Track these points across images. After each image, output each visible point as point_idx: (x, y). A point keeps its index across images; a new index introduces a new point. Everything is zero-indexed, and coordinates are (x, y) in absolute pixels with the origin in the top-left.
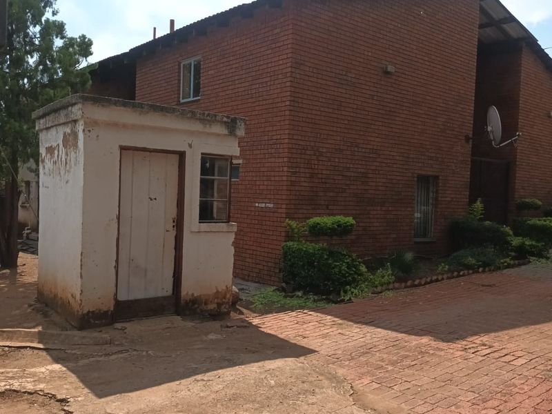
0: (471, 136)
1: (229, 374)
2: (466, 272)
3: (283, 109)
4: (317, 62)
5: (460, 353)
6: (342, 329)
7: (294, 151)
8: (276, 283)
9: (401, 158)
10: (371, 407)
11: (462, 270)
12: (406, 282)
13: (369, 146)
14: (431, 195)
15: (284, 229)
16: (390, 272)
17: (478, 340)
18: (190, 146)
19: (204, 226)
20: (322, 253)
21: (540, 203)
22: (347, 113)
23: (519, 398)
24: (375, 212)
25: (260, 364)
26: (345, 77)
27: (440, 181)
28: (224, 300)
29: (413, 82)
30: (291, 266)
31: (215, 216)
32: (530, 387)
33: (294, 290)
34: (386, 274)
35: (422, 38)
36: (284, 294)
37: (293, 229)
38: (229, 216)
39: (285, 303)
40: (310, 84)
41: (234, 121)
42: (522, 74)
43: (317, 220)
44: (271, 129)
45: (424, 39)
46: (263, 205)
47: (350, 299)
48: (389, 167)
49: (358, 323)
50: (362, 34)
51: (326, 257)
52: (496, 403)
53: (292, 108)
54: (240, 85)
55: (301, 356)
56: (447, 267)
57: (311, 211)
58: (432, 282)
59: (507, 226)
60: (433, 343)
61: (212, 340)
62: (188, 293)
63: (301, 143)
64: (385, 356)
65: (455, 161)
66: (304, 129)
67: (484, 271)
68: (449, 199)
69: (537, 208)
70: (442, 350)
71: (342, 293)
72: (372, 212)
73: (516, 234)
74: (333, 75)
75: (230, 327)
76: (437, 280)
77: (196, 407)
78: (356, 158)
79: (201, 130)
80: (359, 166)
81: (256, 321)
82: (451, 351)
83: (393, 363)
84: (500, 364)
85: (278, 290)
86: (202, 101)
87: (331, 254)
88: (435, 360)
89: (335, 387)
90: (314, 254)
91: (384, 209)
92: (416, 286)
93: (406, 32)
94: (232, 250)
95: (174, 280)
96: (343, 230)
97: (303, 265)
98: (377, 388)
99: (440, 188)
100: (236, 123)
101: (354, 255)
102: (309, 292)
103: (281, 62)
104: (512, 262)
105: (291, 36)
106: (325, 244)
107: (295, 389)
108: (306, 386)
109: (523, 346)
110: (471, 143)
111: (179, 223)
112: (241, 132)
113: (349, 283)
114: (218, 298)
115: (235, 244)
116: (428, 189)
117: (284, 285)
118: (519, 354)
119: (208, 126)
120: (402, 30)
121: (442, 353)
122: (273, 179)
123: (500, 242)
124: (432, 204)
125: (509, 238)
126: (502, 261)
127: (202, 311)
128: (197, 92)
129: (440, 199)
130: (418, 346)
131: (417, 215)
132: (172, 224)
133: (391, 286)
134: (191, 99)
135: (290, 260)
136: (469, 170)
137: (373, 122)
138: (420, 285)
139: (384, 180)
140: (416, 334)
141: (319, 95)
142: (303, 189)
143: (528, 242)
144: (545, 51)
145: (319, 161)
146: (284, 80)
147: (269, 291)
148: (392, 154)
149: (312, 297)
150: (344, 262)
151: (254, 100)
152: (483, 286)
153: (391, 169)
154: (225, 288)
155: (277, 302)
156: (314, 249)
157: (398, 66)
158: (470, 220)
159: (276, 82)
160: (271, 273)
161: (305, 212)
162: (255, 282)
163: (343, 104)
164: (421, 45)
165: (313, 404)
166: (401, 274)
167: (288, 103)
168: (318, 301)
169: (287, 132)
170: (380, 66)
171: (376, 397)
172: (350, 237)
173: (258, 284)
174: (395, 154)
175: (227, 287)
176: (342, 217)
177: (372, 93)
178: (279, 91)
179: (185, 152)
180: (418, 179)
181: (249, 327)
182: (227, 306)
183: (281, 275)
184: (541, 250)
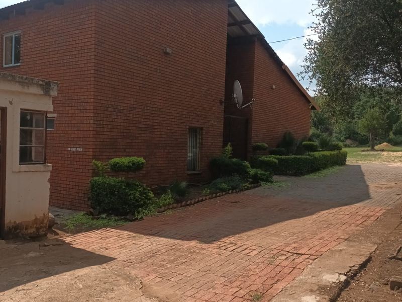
0: (223, 100)
1: (45, 282)
2: (221, 193)
3: (89, 76)
5: (216, 250)
6: (135, 240)
7: (99, 108)
8: (85, 209)
9: (178, 115)
10: (155, 295)
11: (219, 192)
12: (182, 202)
13: (154, 106)
14: (198, 141)
15: (91, 168)
16: (170, 196)
17: (227, 240)
18: (11, 103)
19: (24, 167)
20: (122, 185)
21: (267, 146)
22: (138, 81)
23: (253, 278)
24: (160, 154)
25: (71, 272)
26: (136, 55)
27: (204, 131)
28: (42, 225)
29: (184, 61)
30: (97, 195)
31: (33, 158)
32: (260, 270)
33: (100, 213)
34: (168, 198)
35: (190, 30)
36: (91, 217)
37: (98, 168)
38: (45, 159)
39: (92, 224)
40: (109, 58)
41: (48, 84)
42: (256, 60)
43: (117, 160)
44: (79, 90)
45: (192, 31)
46: (74, 149)
47: (142, 218)
48: (169, 121)
49: (147, 235)
50: (148, 24)
51: (124, 187)
52: (239, 283)
53: (96, 76)
54: (53, 56)
55: (103, 263)
56: (209, 191)
57: (112, 154)
58: (198, 201)
59: (247, 161)
60: (199, 245)
61: (31, 257)
62: (11, 221)
64: (166, 257)
65: (213, 117)
66: (106, 92)
67: (232, 193)
68: (210, 144)
69: (265, 149)
70: (205, 249)
71: (136, 213)
72: (157, 154)
73: (253, 167)
74: (127, 52)
75: (47, 246)
76: (202, 200)
78: (145, 114)
79: (20, 90)
80: (148, 120)
81: (68, 240)
82: (211, 249)
83: (171, 262)
84: (241, 256)
85: (87, 214)
86: (22, 67)
87: (128, 185)
88: (200, 256)
89: (129, 284)
90: (115, 186)
91: (166, 151)
92: (188, 205)
93: (179, 25)
94: (48, 185)
96: (137, 167)
97: (107, 195)
98: (159, 282)
99: (204, 136)
100: (50, 86)
101: (145, 185)
102: (111, 214)
103: (87, 40)
104: (250, 186)
105: (94, 21)
106: (123, 178)
107: (98, 289)
108: (107, 286)
109: (256, 242)
110: (223, 105)
112: (54, 93)
113: (141, 206)
114: (36, 223)
115: (51, 181)
116: (196, 136)
117: (91, 210)
118: (253, 248)
119: (26, 87)
120: (176, 24)
121: (205, 252)
122: (82, 129)
124: (199, 147)
125: (248, 170)
126: (244, 185)
127: (23, 234)
128: (17, 59)
129: (204, 143)
130: (189, 248)
131: (190, 154)
133: (171, 206)
134: (13, 65)
135: (96, 191)
136: (223, 123)
137: (157, 89)
138: (191, 204)
139: (166, 131)
140: (188, 239)
141: (117, 67)
142: (106, 137)
143: (260, 172)
144: (269, 44)
145: (118, 116)
146: (89, 54)
147: (80, 216)
148: (171, 111)
149: (113, 218)
150: (138, 191)
151: (65, 68)
152: (232, 202)
153: (171, 123)
154: (42, 215)
155: (86, 223)
156: (115, 182)
157: (174, 49)
158: (224, 157)
159: (83, 55)
160: (82, 202)
161: (108, 154)
162: (69, 209)
163: (135, 74)
164: (189, 35)
165: (112, 299)
166: (178, 197)
167: (92, 72)
168: (118, 220)
169: (92, 93)
170: (161, 48)
171: (158, 288)
172: (141, 172)
173: (71, 211)
174: (173, 112)
175: (44, 214)
176: (136, 158)
177: (156, 67)
178: (85, 62)
179: (6, 108)
180: (189, 130)
181: (62, 245)
182: (45, 229)
183: (89, 203)
184: (268, 177)
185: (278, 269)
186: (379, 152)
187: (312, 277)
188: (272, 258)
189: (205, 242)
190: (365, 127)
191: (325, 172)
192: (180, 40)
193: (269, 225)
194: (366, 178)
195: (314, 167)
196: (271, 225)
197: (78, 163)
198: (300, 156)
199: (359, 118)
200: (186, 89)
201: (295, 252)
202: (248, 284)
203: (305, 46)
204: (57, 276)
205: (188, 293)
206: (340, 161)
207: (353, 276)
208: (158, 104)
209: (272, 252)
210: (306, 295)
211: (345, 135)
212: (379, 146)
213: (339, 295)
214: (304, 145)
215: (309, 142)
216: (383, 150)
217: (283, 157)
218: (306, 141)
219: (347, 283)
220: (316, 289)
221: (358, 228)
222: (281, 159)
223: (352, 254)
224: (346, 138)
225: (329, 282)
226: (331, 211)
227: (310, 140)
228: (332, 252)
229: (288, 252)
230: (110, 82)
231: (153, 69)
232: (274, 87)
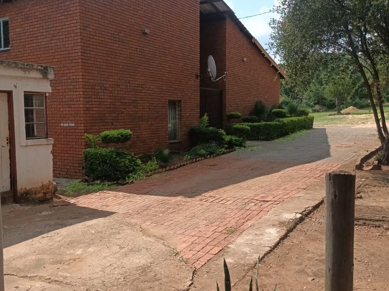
0: (199, 74)
1: (64, 231)
2: (200, 158)
3: (76, 58)
4: (97, 25)
5: (198, 202)
6: (130, 198)
7: (87, 87)
8: (80, 177)
9: (158, 90)
10: (153, 235)
11: (198, 158)
12: (166, 168)
13: (136, 82)
14: (177, 113)
15: (83, 140)
16: (156, 162)
17: (207, 194)
18: (15, 87)
19: (30, 142)
20: (112, 154)
21: (240, 114)
22: (121, 61)
23: (228, 219)
24: (144, 125)
25: (83, 223)
26: (117, 36)
27: (182, 104)
28: (48, 190)
29: (162, 40)
30: (91, 164)
31: (36, 134)
32: (234, 214)
33: (94, 180)
34: (153, 164)
35: (165, 10)
36: (87, 184)
37: (90, 140)
38: (47, 134)
39: (89, 189)
40: (94, 40)
41: (46, 68)
42: (227, 35)
43: (107, 132)
44: (68, 71)
45: (167, 11)
46: (67, 125)
47: (132, 181)
48: (150, 95)
49: (139, 194)
50: (127, 7)
51: (114, 156)
52: (218, 223)
53: (83, 57)
54: (42, 40)
55: (107, 216)
56: (189, 156)
57: (101, 127)
58: (181, 166)
59: (222, 129)
60: (184, 199)
61: (45, 215)
62: (22, 188)
63: (90, 81)
64: (157, 209)
65: (190, 90)
66: (92, 72)
67: (210, 157)
68: (188, 115)
69: (238, 117)
70: (189, 202)
71: (126, 178)
72: (141, 126)
73: (228, 134)
74: (110, 35)
75: (56, 206)
76: (184, 165)
77: (48, 251)
78: (129, 90)
79: (22, 76)
80: (131, 96)
81: (72, 201)
82: (194, 202)
83: (163, 212)
84: (219, 205)
85: (83, 181)
86: (12, 51)
87: (118, 154)
88: (185, 207)
89: (131, 229)
90: (106, 156)
91: (149, 123)
92: (172, 169)
93: (155, 6)
94: (51, 156)
95: (11, 180)
96: (125, 139)
97: (99, 163)
98: (155, 226)
99: (182, 108)
100: (48, 70)
101: (133, 154)
102: (104, 180)
103: (72, 25)
104: (225, 151)
105: (78, 8)
106: (113, 148)
107: (107, 233)
108: (114, 231)
109: (231, 195)
110: (199, 79)
111: (11, 141)
112: (51, 76)
113: (131, 172)
114: (43, 189)
115: (52, 152)
116: (175, 109)
117: (86, 177)
118: (229, 199)
119: (27, 72)
120: (153, 5)
121: (189, 204)
122: (73, 106)
123: (219, 139)
124: (178, 118)
125: (223, 137)
126: (220, 150)
127: (33, 199)
128: (6, 45)
129: (182, 115)
130: (175, 202)
131: (170, 125)
132: (6, 142)
133: (157, 171)
134: (3, 49)
135: (89, 160)
136: (199, 96)
137: (138, 66)
138: (174, 169)
139: (148, 105)
140: (174, 196)
141: (101, 48)
142: (95, 112)
143: (234, 138)
144: (239, 20)
145: (104, 93)
146: (76, 38)
147: (76, 182)
148: (152, 87)
149: (107, 183)
150: (127, 159)
151: (54, 51)
152: (210, 165)
153: (152, 97)
154: (48, 182)
155: (84, 189)
156: (106, 152)
157: (151, 29)
158: (201, 127)
159: (70, 39)
160: (76, 171)
161: (97, 128)
162: (65, 178)
163: (118, 54)
164: (165, 15)
165: (120, 239)
166: (162, 164)
167: (79, 54)
168: (111, 185)
169: (81, 74)
170: (140, 28)
171: (155, 230)
172: (128, 143)
173: (67, 179)
174: (154, 87)
175: (49, 181)
176: (123, 130)
177: (136, 47)
178: (72, 45)
179: (12, 91)
180: (169, 103)
181: (69, 205)
182: (51, 194)
183: (84, 171)
184: (241, 143)
185: (249, 212)
186: (345, 116)
187: (275, 216)
188: (244, 205)
189: (189, 197)
190: (332, 93)
191: (292, 136)
192: (157, 21)
193: (242, 182)
194: (329, 139)
195: (283, 132)
196: (243, 181)
197: (72, 137)
198: (270, 122)
199: (327, 84)
200: (164, 66)
201: (263, 200)
202: (224, 223)
203: (270, 24)
204: (72, 226)
205: (179, 232)
206: (307, 125)
207: (306, 214)
208: (140, 80)
209: (244, 201)
210: (270, 227)
211: (314, 101)
212: (346, 109)
213: (294, 227)
214: (274, 112)
215: (278, 110)
216: (348, 114)
217: (255, 124)
218: (276, 108)
219: (301, 220)
220: (277, 224)
221: (316, 180)
222: (253, 126)
223: (308, 199)
224: (315, 104)
225: (288, 219)
226: (295, 168)
227: (279, 107)
228: (292, 198)
229: (257, 200)
230: (95, 63)
231: (133, 49)
232: (245, 59)
